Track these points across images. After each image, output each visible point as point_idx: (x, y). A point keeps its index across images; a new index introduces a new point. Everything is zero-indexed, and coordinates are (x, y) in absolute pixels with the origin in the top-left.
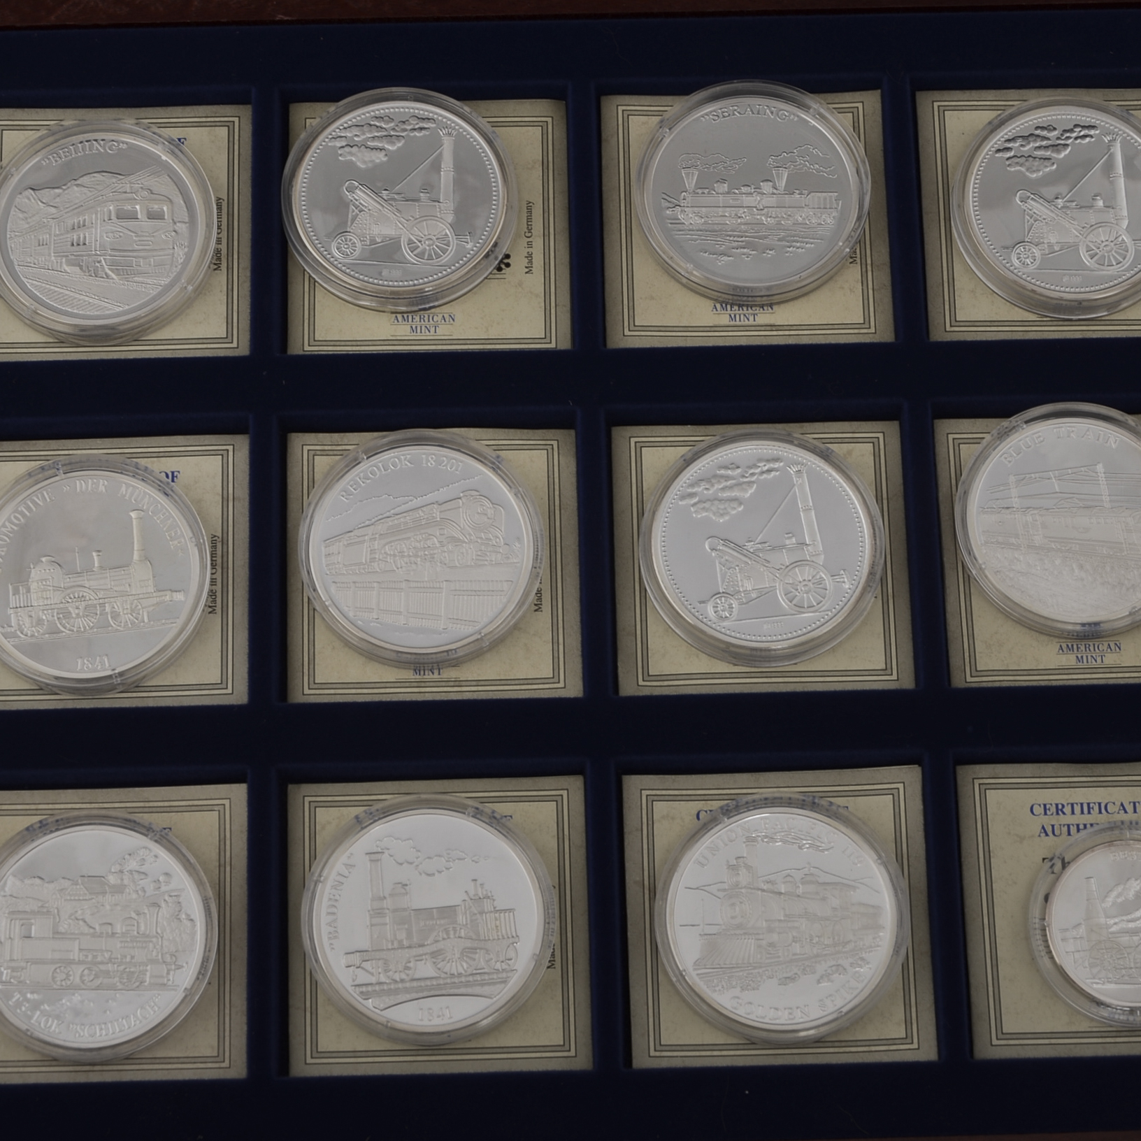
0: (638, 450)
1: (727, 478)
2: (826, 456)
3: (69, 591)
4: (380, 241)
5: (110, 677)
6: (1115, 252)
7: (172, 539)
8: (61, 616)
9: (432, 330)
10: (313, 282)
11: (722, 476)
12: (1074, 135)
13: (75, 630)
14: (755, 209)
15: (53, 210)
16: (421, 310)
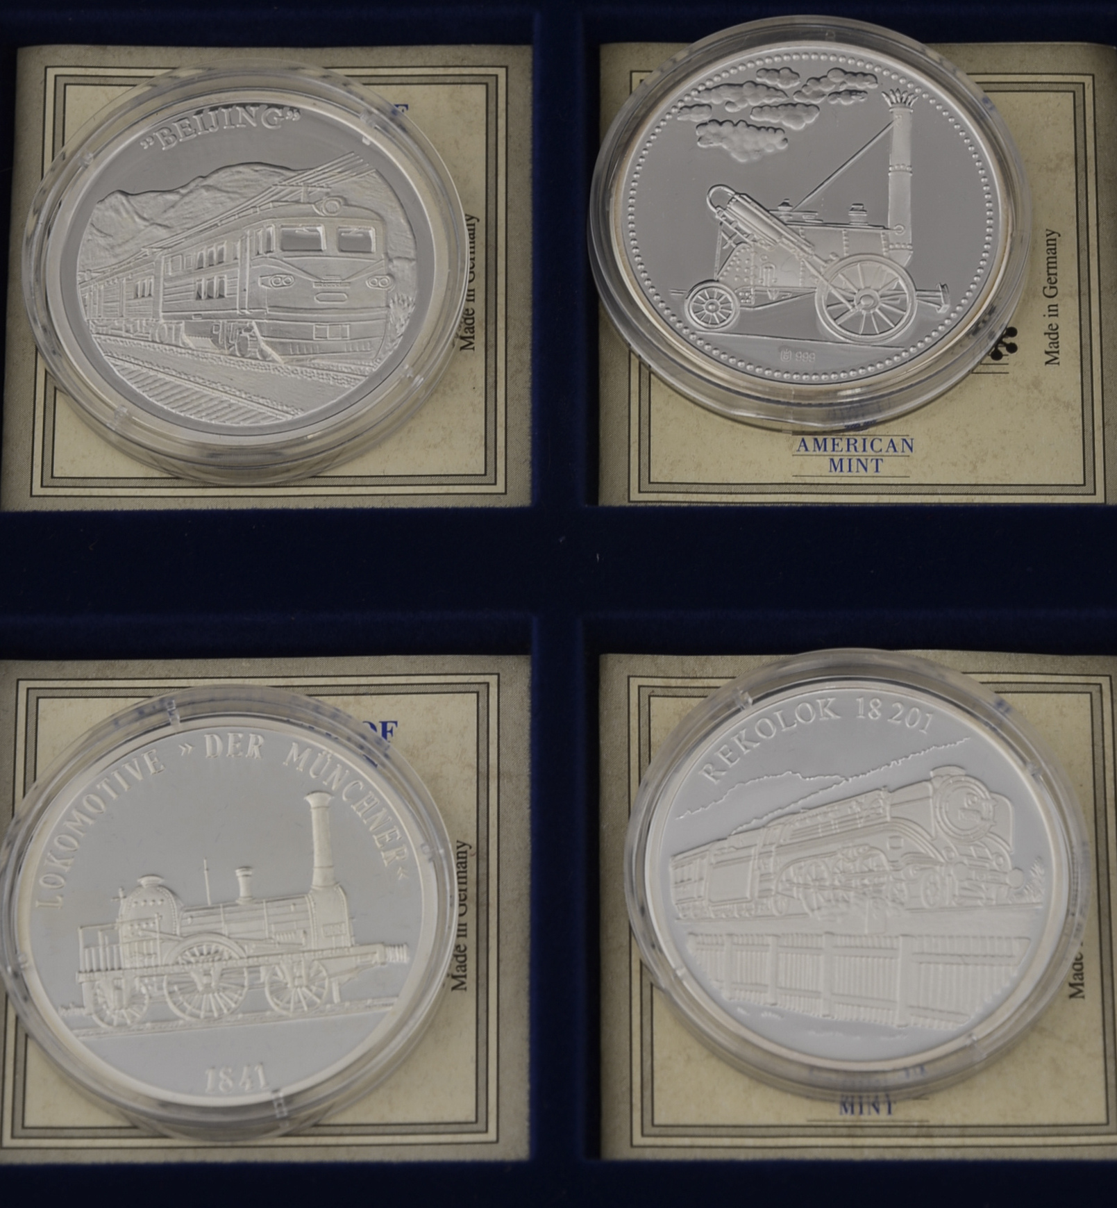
3: (190, 942)
4: (774, 299)
5: (268, 1104)
7: (387, 847)
8: (176, 988)
9: (871, 466)
10: (647, 373)
13: (202, 1014)
15: (162, 233)
16: (849, 429)
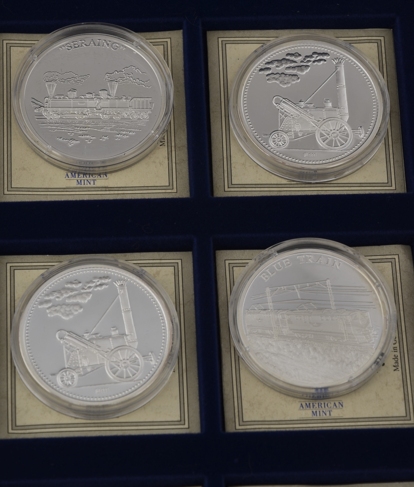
0: (12, 271)
1: (72, 290)
2: (140, 275)
6: (340, 137)
11: (69, 289)
12: (313, 59)
14: (95, 109)
